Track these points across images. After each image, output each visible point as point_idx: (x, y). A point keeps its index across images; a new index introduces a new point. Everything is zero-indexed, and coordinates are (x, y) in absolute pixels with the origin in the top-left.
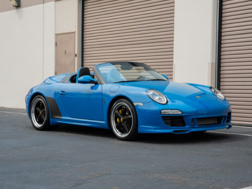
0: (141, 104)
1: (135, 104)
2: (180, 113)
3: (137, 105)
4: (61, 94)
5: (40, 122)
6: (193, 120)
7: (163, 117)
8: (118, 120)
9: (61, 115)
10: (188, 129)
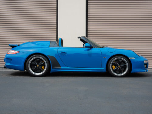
0: (133, 58)
3: (132, 59)
4: (61, 54)
8: (114, 67)
9: (60, 67)
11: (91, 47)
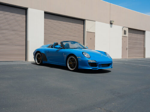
0: (80, 58)
1: (77, 57)
2: (95, 62)
3: (78, 58)
4: (48, 52)
5: (39, 62)
6: (100, 64)
7: (88, 63)
8: (70, 63)
9: (47, 60)
10: (98, 68)
11: (61, 49)
